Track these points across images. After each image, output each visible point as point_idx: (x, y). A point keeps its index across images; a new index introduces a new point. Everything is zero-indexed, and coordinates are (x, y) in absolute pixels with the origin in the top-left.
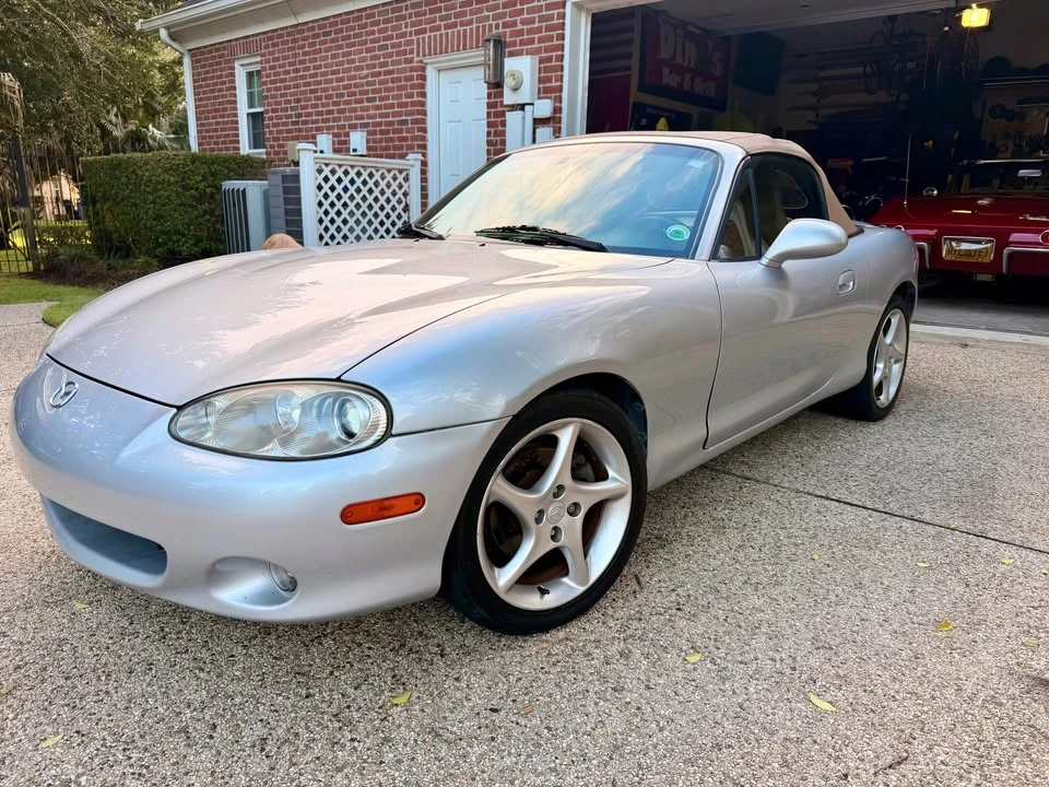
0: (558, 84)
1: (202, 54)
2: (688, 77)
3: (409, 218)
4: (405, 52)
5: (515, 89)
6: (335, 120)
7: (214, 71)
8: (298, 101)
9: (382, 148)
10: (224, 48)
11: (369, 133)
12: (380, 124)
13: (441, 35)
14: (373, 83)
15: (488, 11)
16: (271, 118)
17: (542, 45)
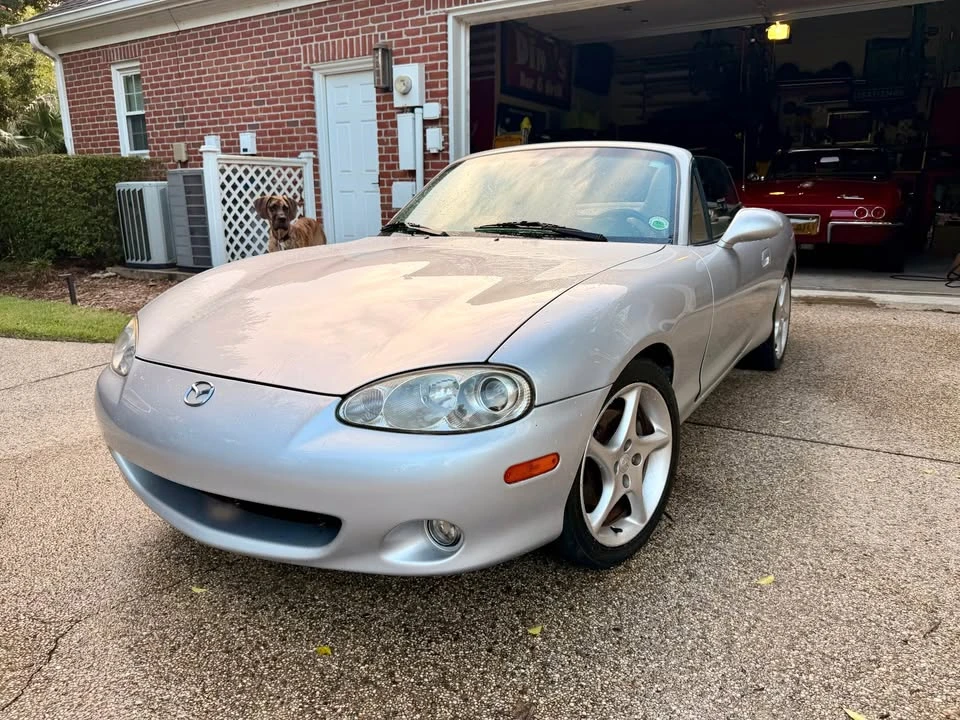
0: (444, 89)
1: (75, 58)
2: (540, 79)
3: (304, 212)
4: (292, 59)
5: (405, 94)
6: (222, 122)
7: (90, 75)
8: (183, 104)
9: (272, 148)
10: (99, 54)
11: (258, 134)
12: (269, 125)
13: (328, 44)
14: (261, 87)
15: (373, 22)
16: (154, 121)
17: (428, 54)
